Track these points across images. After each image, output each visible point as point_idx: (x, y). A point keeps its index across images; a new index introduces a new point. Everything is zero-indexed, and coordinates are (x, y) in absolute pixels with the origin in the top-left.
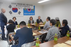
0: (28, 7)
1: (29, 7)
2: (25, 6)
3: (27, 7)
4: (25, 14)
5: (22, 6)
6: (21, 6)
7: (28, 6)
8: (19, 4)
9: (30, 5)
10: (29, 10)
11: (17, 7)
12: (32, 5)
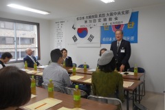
0: (113, 21)
1: (116, 19)
2: (105, 20)
3: (110, 19)
4: (104, 39)
5: (97, 21)
6: (95, 21)
7: (113, 17)
8: (90, 17)
9: (119, 13)
10: (118, 27)
11: (86, 24)
12: (127, 12)
